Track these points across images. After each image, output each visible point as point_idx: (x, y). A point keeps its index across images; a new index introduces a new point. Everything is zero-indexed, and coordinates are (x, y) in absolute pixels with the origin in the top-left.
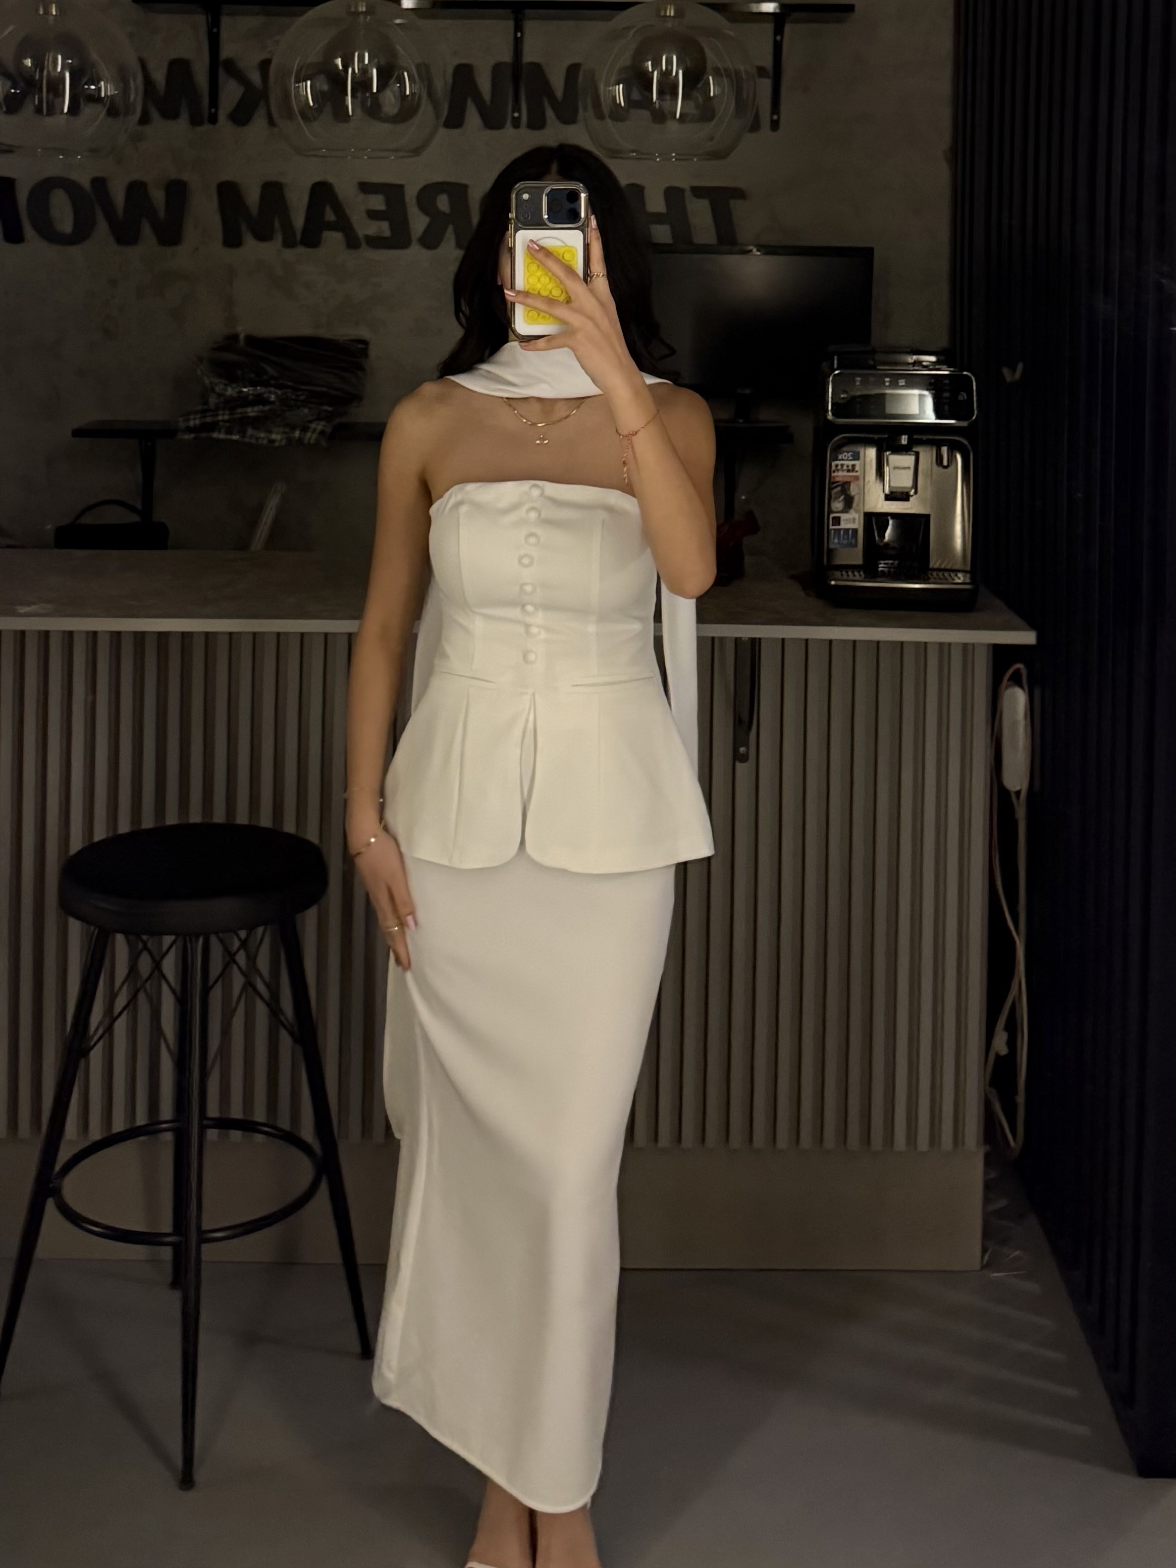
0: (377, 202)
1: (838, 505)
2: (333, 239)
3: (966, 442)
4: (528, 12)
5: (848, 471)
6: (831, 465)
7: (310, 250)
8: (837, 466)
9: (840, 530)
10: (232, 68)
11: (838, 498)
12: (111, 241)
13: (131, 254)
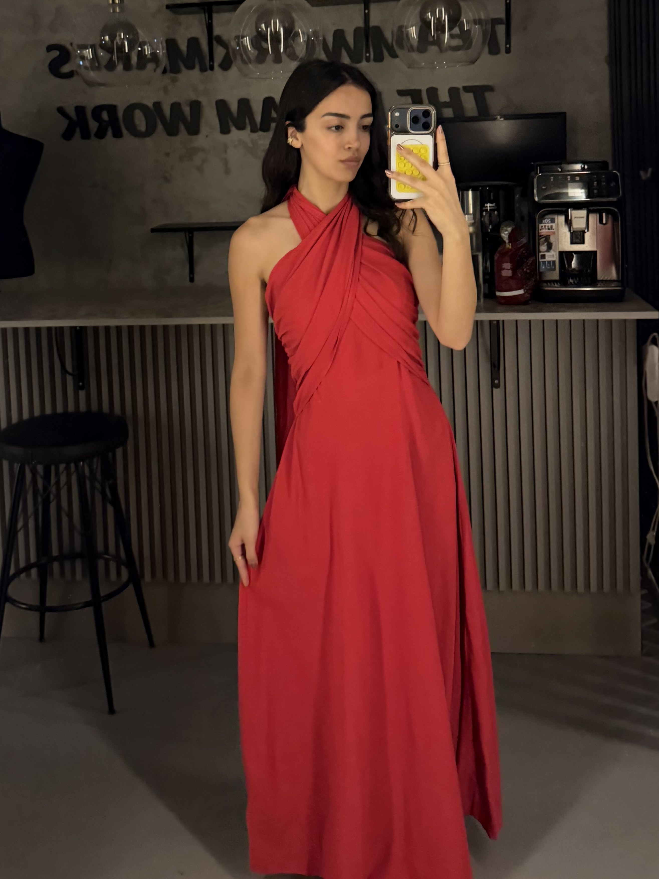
1: (544, 248)
3: (614, 209)
5: (549, 229)
6: (538, 227)
7: (264, 134)
8: (542, 227)
9: (545, 261)
10: (220, 41)
11: (543, 244)
12: (165, 134)
13: (176, 140)
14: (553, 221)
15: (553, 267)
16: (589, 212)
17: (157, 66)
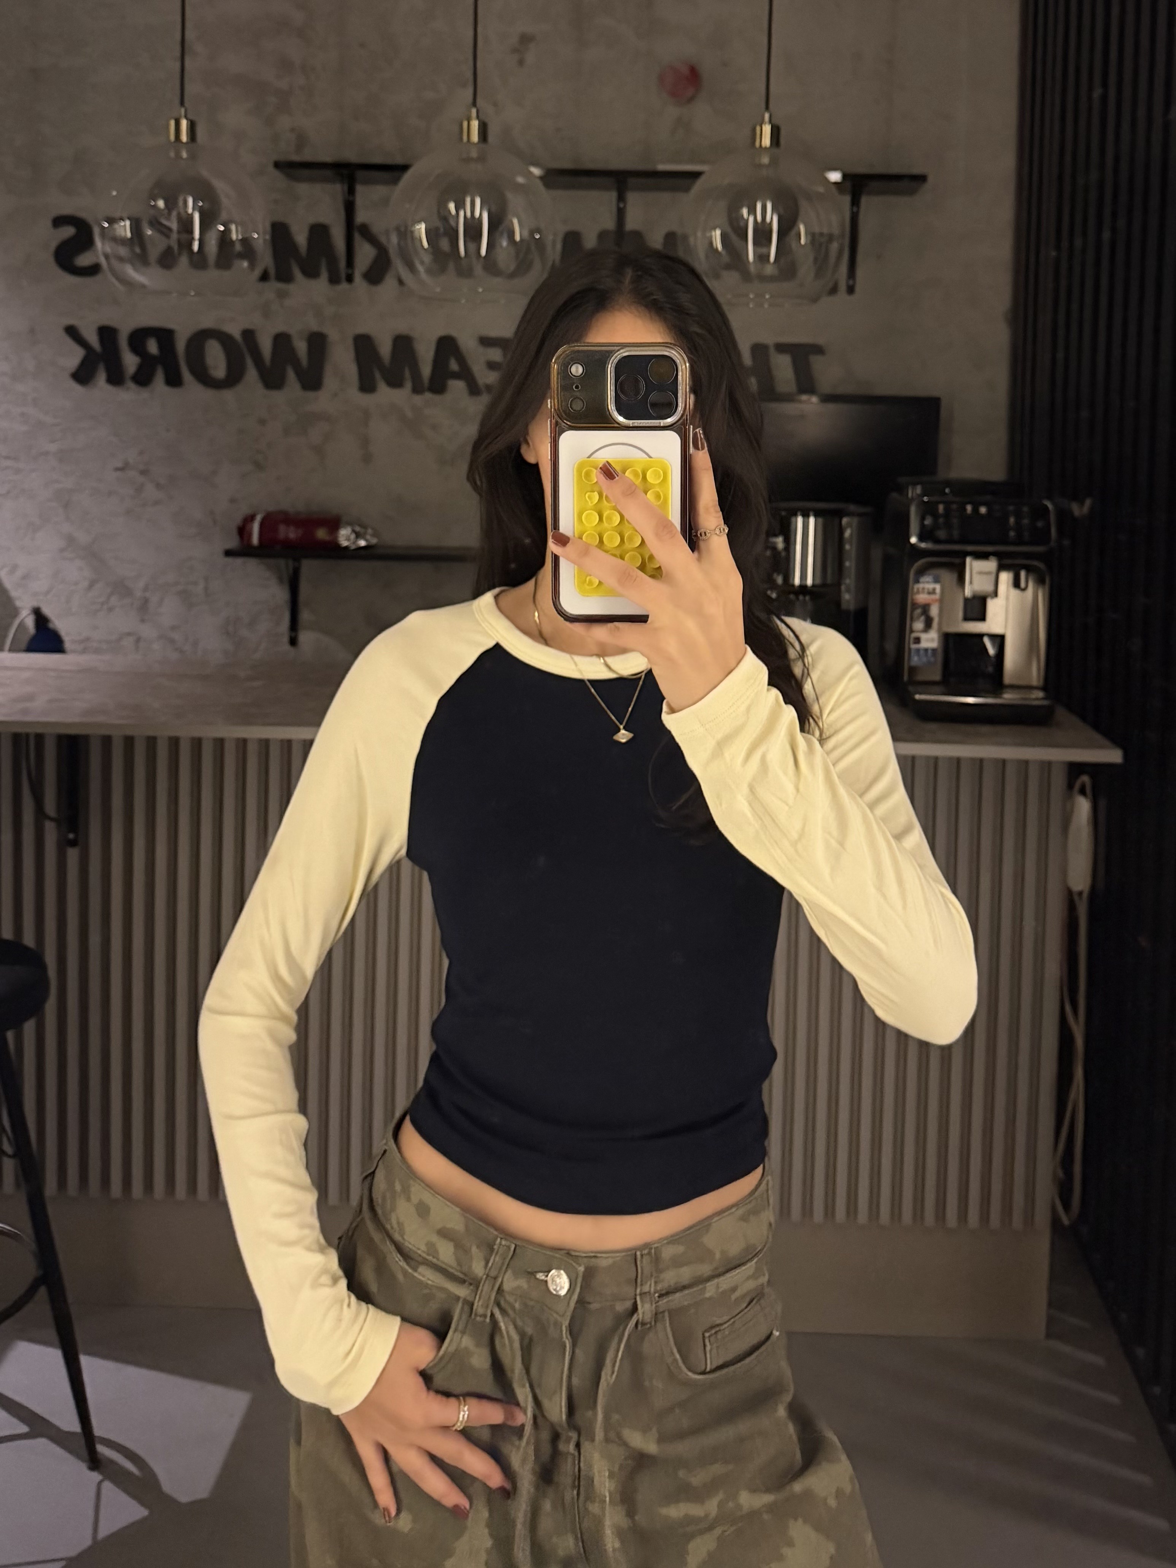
0: (495, 354)
1: (919, 625)
2: (457, 386)
3: (1041, 565)
4: (632, 181)
5: (929, 593)
6: (913, 588)
7: (437, 398)
8: (918, 589)
9: (918, 650)
10: (366, 232)
11: (918, 618)
12: (260, 385)
13: (278, 397)
14: (936, 580)
15: (932, 659)
16: (1001, 567)
17: (252, 266)
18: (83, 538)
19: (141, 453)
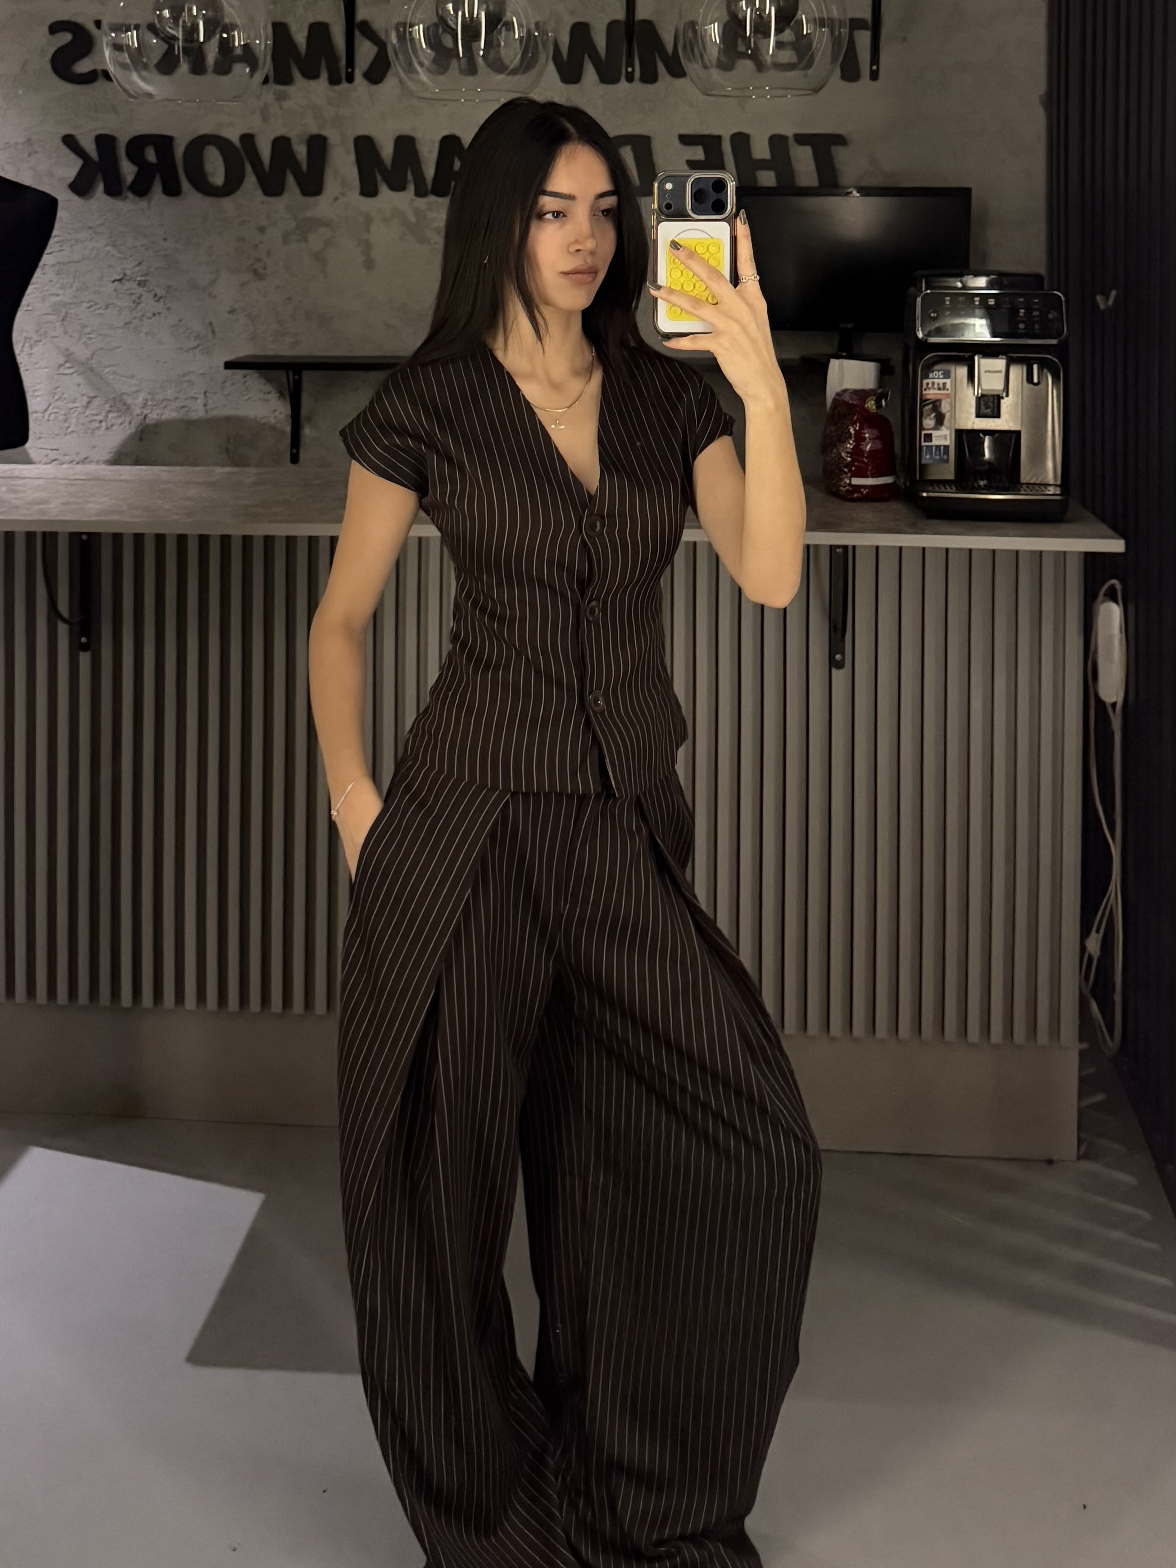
1: (929, 422)
3: (1053, 359)
5: (939, 389)
6: (922, 384)
7: (440, 199)
8: (927, 385)
9: (930, 448)
10: (366, 29)
11: (929, 415)
12: (259, 192)
13: (279, 204)
14: (947, 375)
15: (945, 457)
16: (1010, 362)
17: (254, 69)
18: (81, 352)
19: (139, 264)
